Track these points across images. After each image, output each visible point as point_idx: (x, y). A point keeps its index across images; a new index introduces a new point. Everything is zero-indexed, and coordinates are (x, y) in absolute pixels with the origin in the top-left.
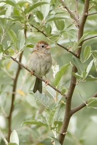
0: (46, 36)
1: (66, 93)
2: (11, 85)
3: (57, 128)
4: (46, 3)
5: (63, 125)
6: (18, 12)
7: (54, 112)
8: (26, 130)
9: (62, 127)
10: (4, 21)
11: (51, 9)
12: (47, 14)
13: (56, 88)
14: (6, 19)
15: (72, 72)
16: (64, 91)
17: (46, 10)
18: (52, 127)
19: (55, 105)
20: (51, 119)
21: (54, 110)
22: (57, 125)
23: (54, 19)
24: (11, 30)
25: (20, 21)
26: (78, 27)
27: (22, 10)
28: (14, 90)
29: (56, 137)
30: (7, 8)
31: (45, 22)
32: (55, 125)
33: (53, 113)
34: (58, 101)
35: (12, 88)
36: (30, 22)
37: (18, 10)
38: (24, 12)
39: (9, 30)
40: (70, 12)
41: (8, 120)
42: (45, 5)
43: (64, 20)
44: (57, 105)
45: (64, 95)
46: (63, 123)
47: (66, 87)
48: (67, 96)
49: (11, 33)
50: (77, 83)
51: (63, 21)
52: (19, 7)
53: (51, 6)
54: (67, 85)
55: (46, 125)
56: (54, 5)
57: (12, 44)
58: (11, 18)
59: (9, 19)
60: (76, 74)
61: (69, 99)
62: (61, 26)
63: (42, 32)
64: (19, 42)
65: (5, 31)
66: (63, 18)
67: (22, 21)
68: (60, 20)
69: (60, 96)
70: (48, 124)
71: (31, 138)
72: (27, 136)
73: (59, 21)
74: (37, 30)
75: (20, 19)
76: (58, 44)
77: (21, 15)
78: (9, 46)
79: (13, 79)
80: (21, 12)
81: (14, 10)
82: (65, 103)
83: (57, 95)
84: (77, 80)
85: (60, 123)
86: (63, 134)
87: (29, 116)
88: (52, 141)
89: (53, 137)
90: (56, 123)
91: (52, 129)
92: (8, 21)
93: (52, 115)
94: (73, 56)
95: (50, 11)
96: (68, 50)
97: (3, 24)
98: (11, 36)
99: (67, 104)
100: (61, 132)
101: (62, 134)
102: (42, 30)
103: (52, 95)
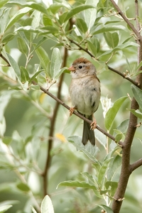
0: (92, 56)
1: (123, 140)
2: (47, 127)
3: (109, 191)
4: (91, 7)
5: (119, 187)
6: (50, 20)
7: (105, 168)
8: (70, 193)
9: (117, 190)
10: (29, 35)
11: (99, 16)
12: (93, 24)
13: (108, 132)
14: (33, 31)
15: (132, 108)
16: (120, 137)
17: (90, 17)
18: (103, 190)
19: (107, 158)
20: (100, 178)
21: (105, 165)
22: (110, 187)
23: (103, 31)
24: (41, 47)
25: (53, 34)
26: (138, 42)
27: (55, 18)
28: (51, 134)
29: (108, 205)
30: (33, 16)
31: (91, 35)
32: (107, 187)
33: (103, 170)
34: (111, 152)
35: (47, 131)
36: (68, 36)
37: (49, 18)
38: (59, 21)
39: (37, 48)
40: (126, 21)
41: (42, 178)
42: (89, 9)
43: (118, 32)
44: (109, 158)
45: (120, 143)
46: (119, 184)
47: (122, 131)
48: (124, 145)
49: (41, 52)
50: (138, 125)
51: (117, 34)
52: (51, 14)
53: (98, 12)
54: (124, 127)
55: (94, 188)
56: (102, 10)
57: (42, 68)
58: (40, 30)
59: (37, 32)
60: (137, 111)
61: (127, 149)
62: (113, 41)
63: (86, 51)
64: (53, 65)
65: (32, 49)
66: (117, 29)
67: (56, 34)
68: (112, 32)
69: (114, 145)
70: (97, 186)
71: (76, 205)
72: (71, 201)
73: (110, 34)
74: (78, 48)
75: (53, 31)
76: (109, 68)
77: (54, 26)
78: (38, 71)
79: (49, 118)
80: (54, 20)
81: (44, 18)
82: (121, 155)
83: (109, 143)
84: (139, 121)
85: (114, 185)
86: (119, 200)
87: (74, 172)
88: (102, 211)
89: (104, 206)
90: (107, 184)
91: (102, 193)
92: (35, 34)
93: (102, 173)
94: (132, 85)
95: (98, 19)
96: (124, 77)
97: (29, 39)
98: (40, 57)
99: (124, 156)
100: (115, 198)
101: (117, 201)
102: (85, 48)
103: (102, 143)
